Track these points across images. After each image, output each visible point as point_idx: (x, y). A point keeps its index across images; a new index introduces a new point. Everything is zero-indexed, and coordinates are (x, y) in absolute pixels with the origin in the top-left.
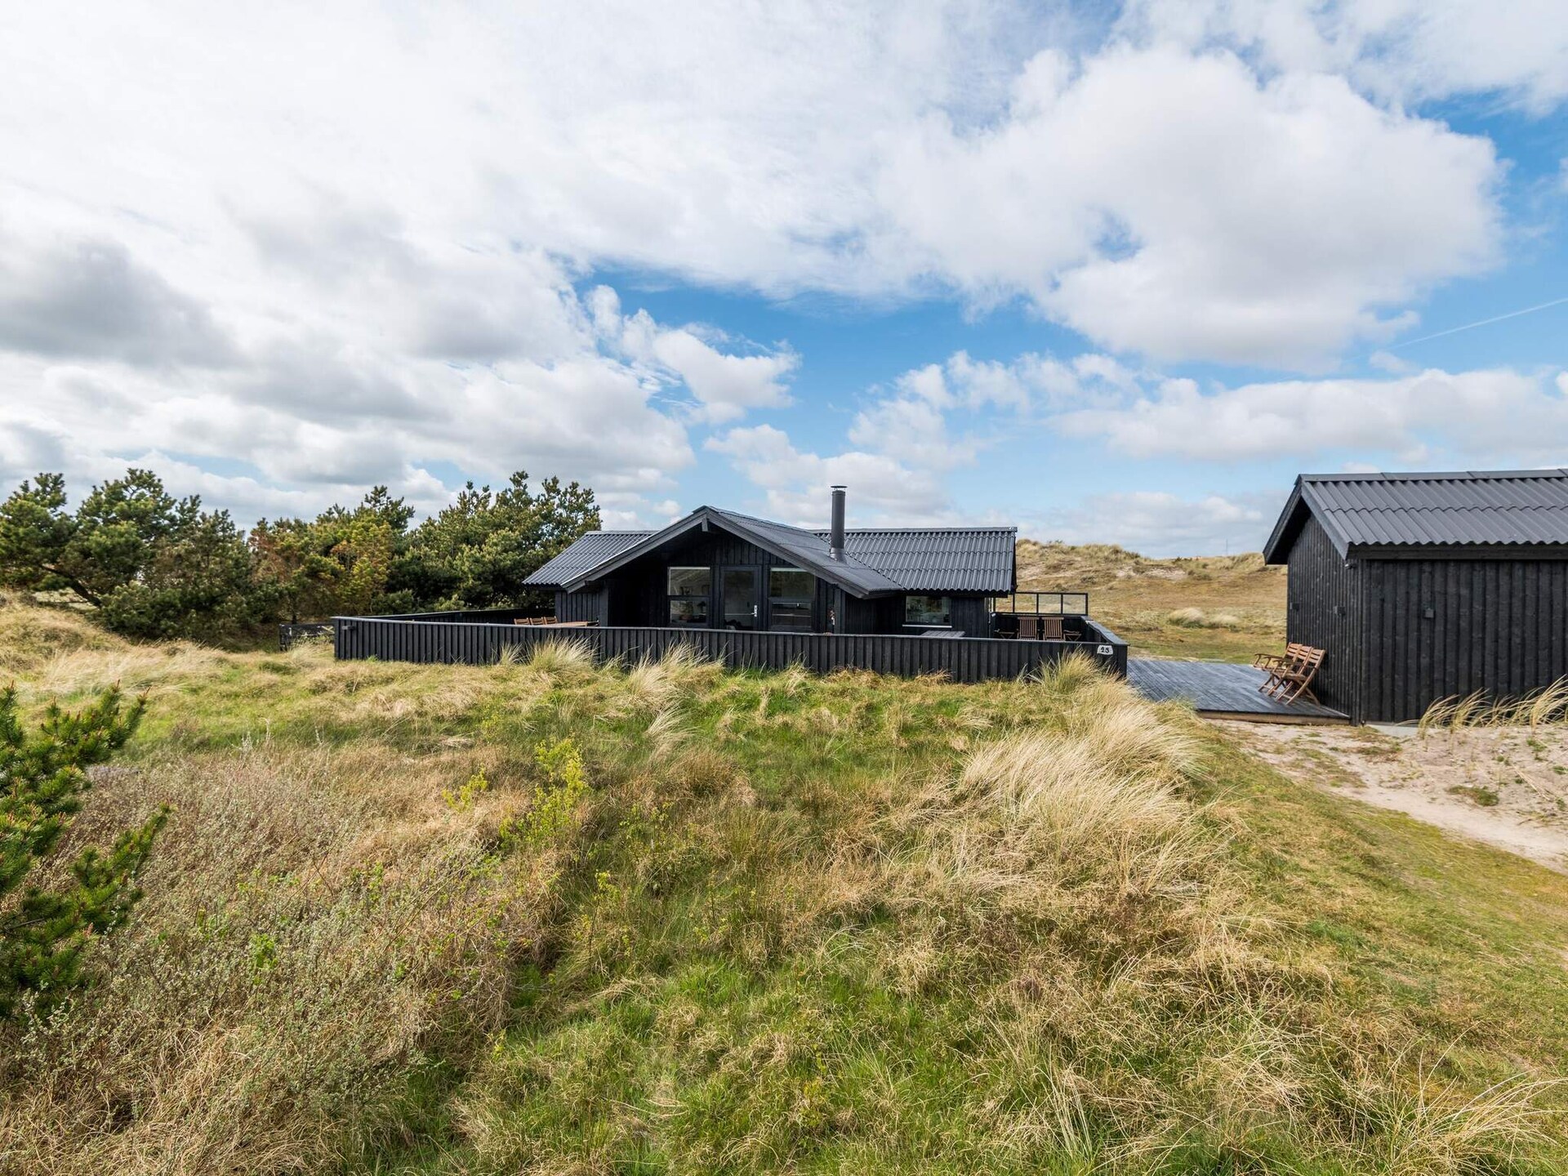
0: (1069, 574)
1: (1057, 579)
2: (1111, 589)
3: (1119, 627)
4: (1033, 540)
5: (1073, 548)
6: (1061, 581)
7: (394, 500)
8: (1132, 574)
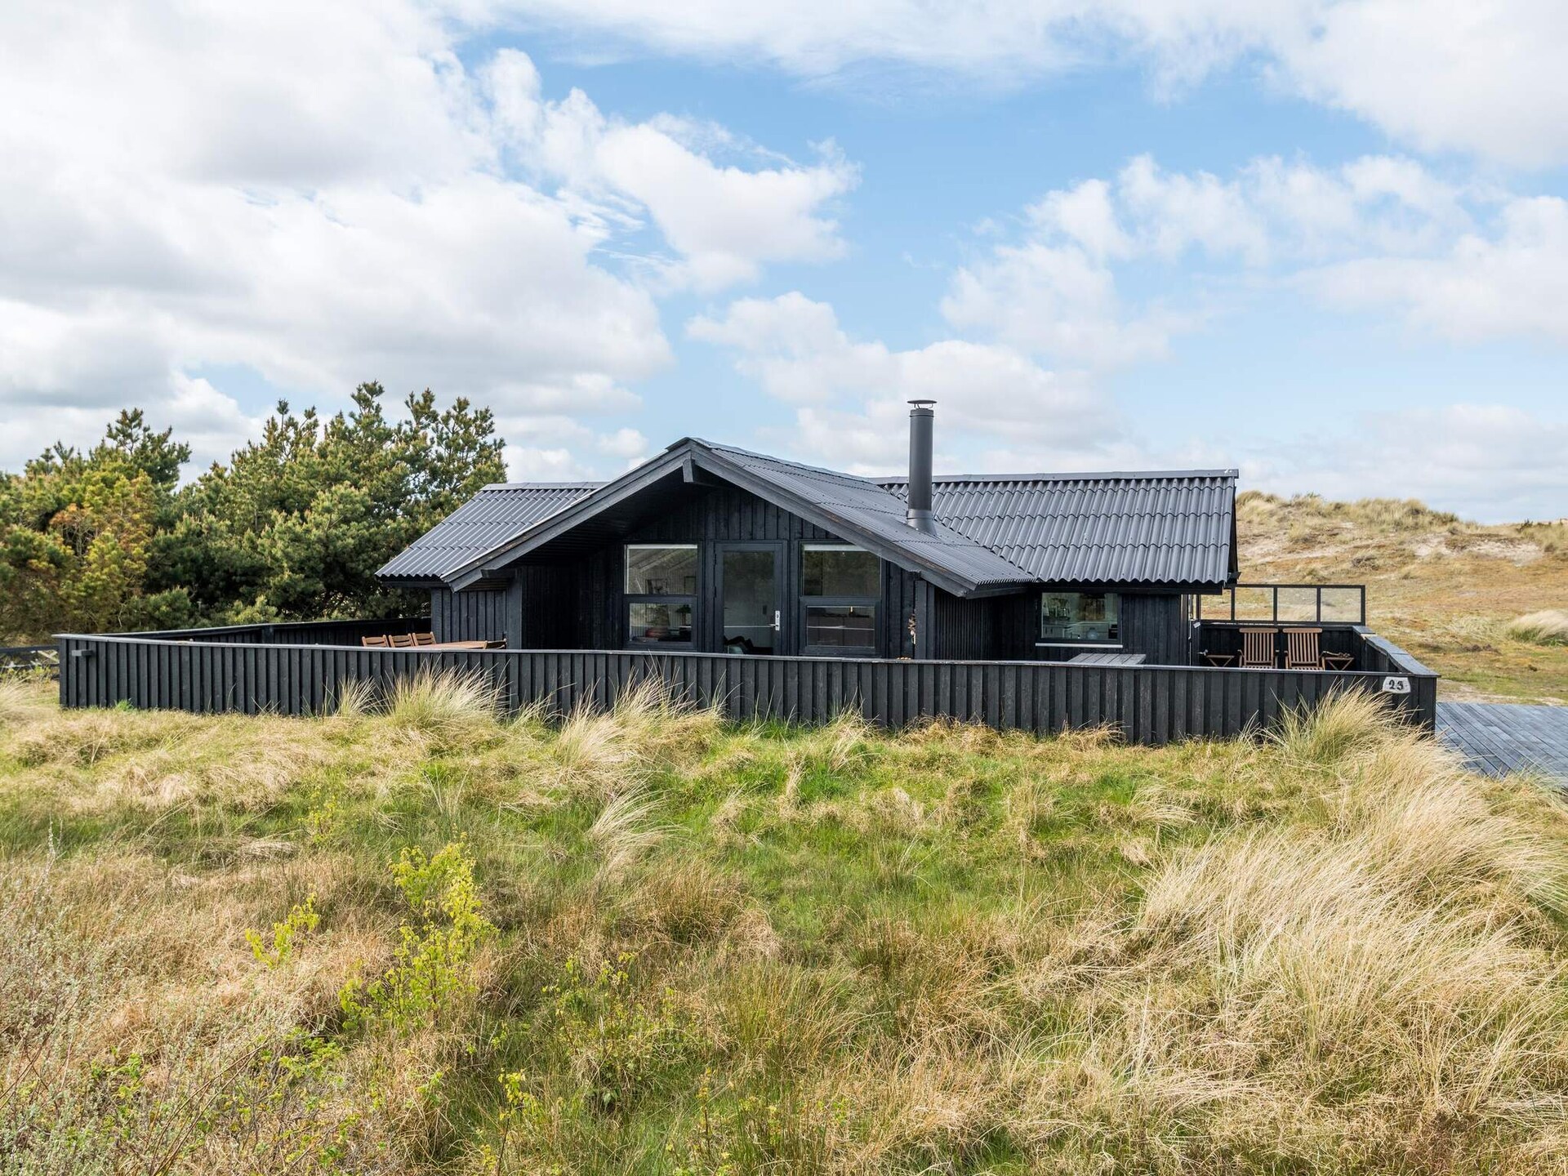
0: (1331, 552)
1: (1310, 561)
2: (1406, 577)
3: (1421, 646)
4: (1266, 493)
5: (1338, 507)
6: (1317, 566)
7: (156, 432)
8: (1444, 550)
